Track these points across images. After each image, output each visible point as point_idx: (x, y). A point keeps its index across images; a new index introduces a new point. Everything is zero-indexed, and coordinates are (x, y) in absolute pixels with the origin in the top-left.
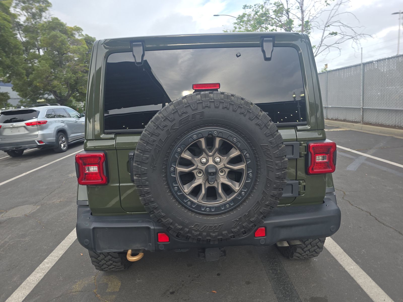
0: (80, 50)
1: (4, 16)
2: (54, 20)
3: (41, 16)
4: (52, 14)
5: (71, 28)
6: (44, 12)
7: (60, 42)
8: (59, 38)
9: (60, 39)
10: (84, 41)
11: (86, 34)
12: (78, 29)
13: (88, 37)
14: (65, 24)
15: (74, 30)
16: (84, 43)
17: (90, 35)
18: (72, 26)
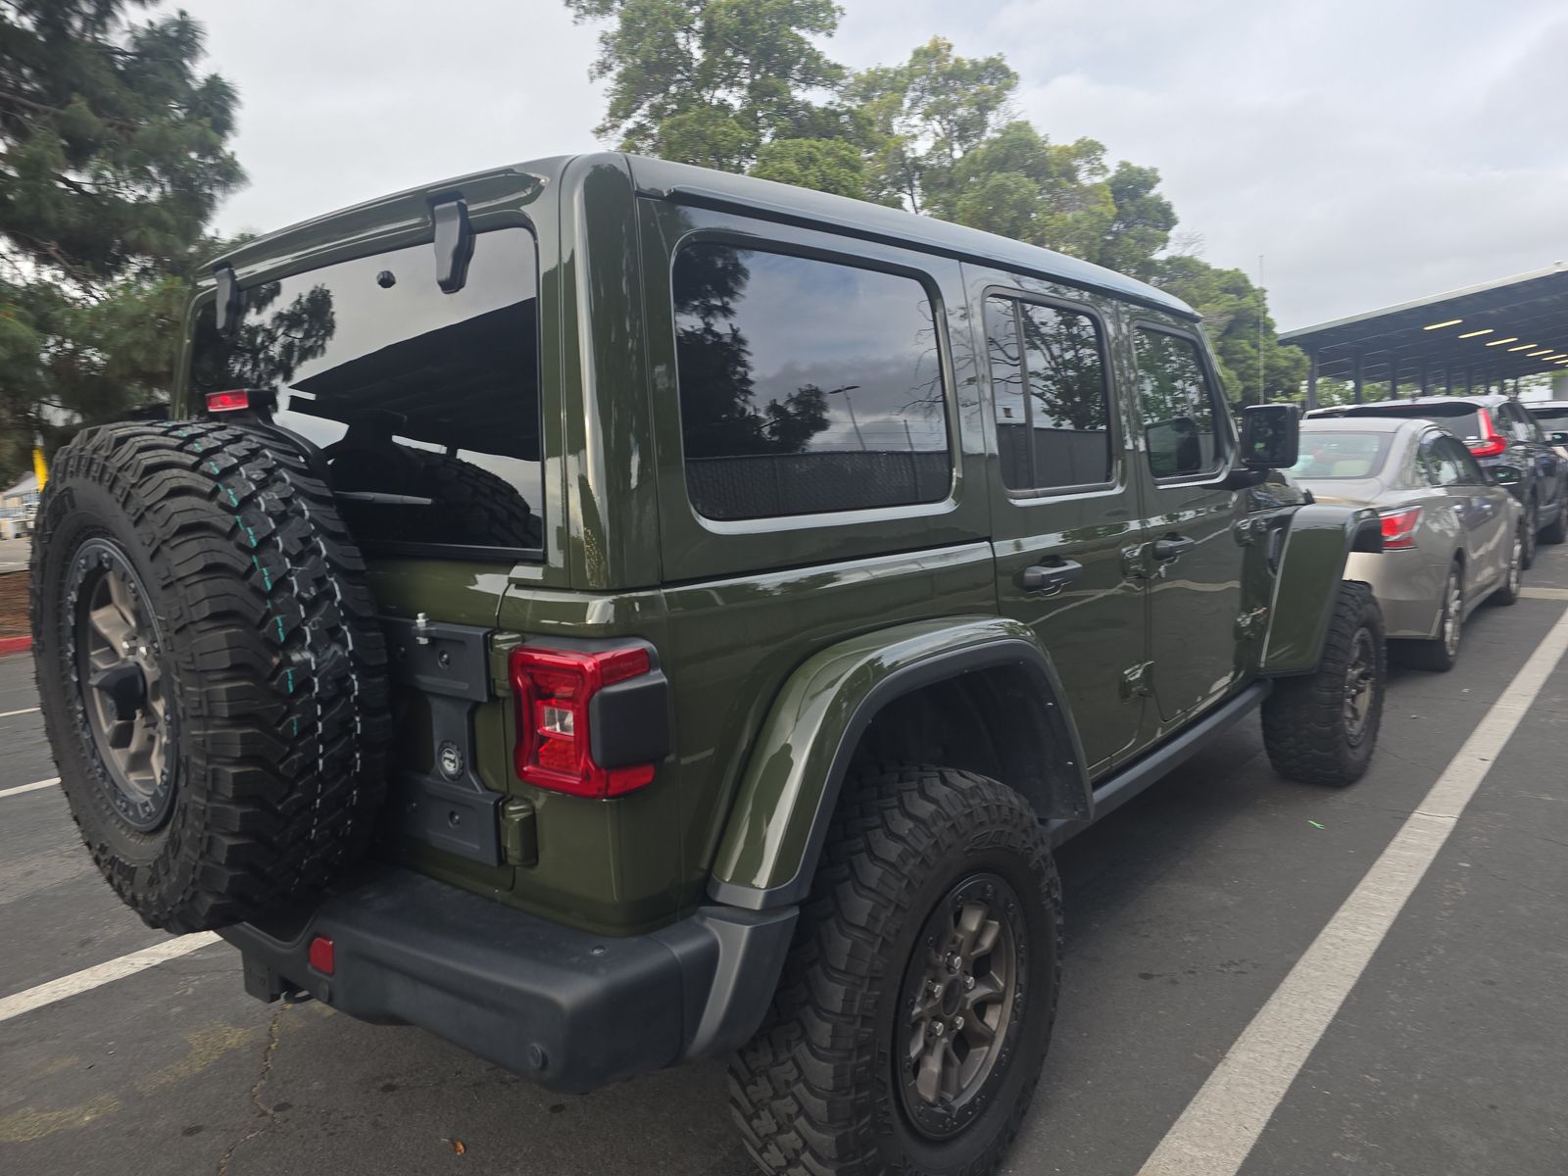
0: (1080, 226)
1: (843, 152)
2: (1008, 133)
3: (982, 125)
4: (1015, 112)
5: (1066, 150)
6: (992, 108)
7: (1015, 206)
8: (1011, 193)
9: (1015, 197)
10: (1109, 188)
11: (1121, 162)
12: (1089, 150)
13: (1128, 170)
14: (1044, 139)
15: (1076, 156)
16: (1107, 198)
17: (1135, 164)
18: (1071, 144)
